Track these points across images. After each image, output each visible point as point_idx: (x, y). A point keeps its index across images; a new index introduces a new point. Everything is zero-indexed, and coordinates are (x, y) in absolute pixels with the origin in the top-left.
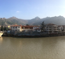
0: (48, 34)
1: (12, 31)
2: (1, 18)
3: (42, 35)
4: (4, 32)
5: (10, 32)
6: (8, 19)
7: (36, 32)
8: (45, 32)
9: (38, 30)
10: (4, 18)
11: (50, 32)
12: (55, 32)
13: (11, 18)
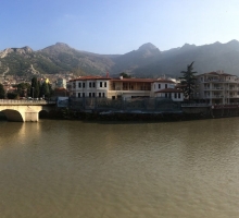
0: (209, 108)
1: (78, 100)
2: (15, 49)
3: (188, 111)
4: (45, 103)
5: (69, 100)
6: (39, 53)
7: (167, 102)
8: (197, 101)
9: (173, 95)
10: (25, 48)
11: (217, 101)
12: (232, 100)
13: (50, 48)
